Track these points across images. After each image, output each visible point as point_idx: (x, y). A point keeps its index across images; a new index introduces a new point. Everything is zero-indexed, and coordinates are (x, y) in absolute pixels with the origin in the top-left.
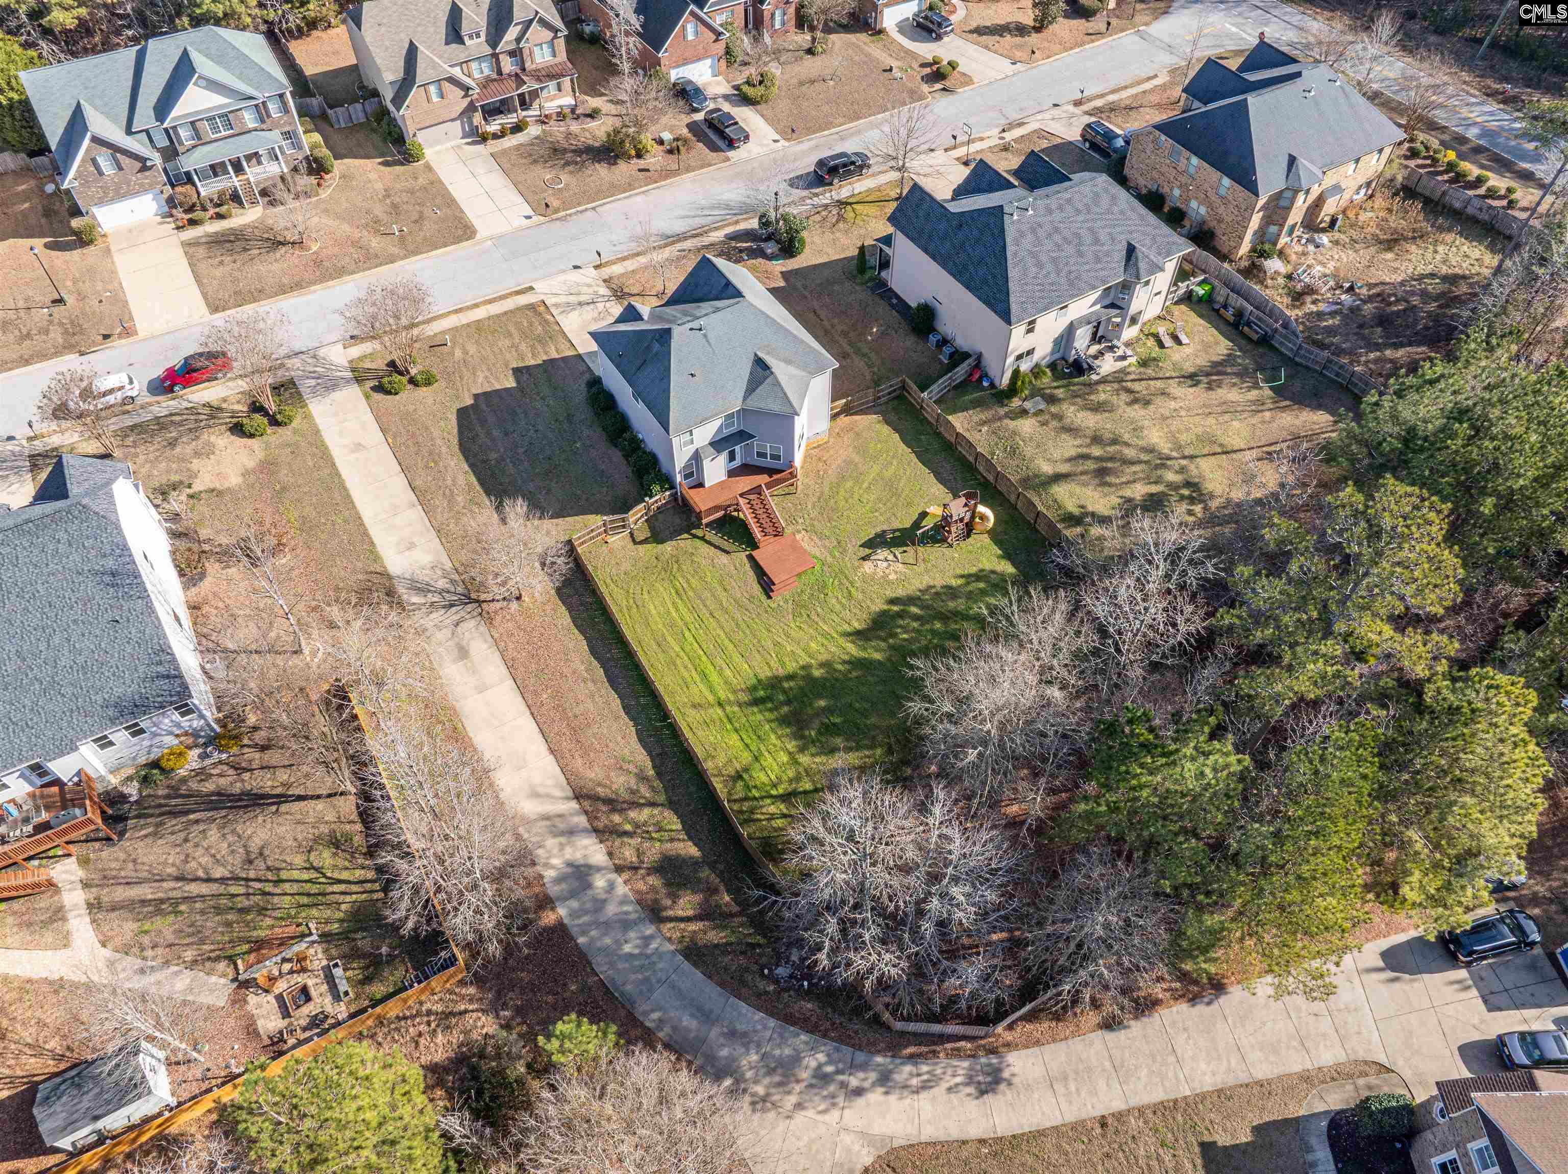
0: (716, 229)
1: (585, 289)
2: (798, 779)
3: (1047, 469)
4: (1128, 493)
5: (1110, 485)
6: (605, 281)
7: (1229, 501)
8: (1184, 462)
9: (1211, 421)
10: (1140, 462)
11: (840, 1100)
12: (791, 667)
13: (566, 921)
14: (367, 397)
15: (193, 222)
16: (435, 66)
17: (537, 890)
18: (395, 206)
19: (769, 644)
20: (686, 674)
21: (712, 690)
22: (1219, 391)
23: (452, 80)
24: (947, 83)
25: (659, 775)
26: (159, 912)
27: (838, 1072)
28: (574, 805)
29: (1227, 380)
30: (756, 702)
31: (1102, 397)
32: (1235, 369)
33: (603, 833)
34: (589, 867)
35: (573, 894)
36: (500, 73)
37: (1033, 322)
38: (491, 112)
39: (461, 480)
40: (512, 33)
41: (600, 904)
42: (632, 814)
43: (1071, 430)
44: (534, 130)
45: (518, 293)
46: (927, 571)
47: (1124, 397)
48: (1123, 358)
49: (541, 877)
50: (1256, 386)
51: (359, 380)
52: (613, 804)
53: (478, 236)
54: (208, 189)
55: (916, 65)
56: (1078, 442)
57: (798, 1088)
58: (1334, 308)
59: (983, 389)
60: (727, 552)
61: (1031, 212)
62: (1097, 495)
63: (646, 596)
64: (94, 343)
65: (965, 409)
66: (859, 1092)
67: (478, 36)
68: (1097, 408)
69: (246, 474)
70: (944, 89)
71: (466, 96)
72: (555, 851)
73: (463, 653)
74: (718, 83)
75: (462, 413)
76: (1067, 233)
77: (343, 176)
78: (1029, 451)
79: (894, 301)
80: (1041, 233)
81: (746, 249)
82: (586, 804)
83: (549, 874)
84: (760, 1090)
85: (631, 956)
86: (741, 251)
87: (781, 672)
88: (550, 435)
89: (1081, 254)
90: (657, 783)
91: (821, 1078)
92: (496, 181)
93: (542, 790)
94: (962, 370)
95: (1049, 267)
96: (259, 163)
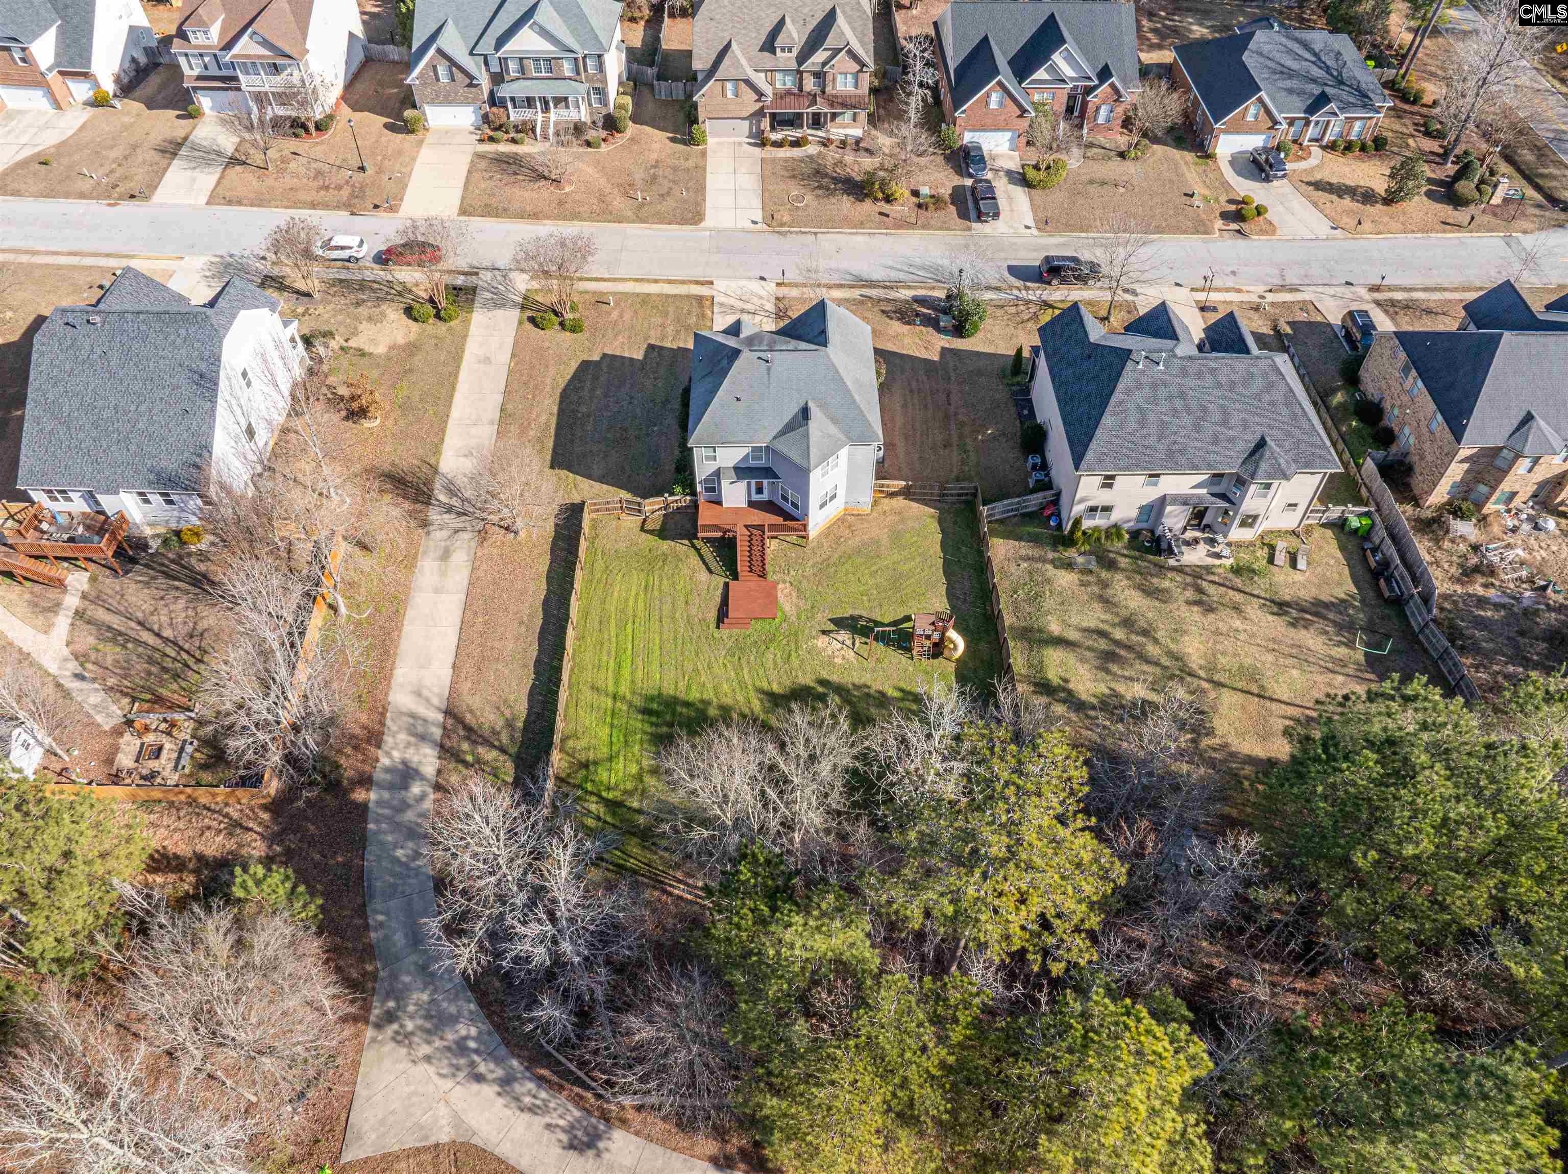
0: (909, 287)
1: (755, 300)
2: (630, 793)
3: (1055, 628)
4: (1121, 688)
5: (1108, 671)
6: (777, 299)
7: (1226, 746)
8: (1205, 685)
9: (1270, 658)
10: (1157, 664)
11: (461, 1075)
12: (694, 695)
13: (371, 805)
14: (520, 323)
15: (491, 139)
16: (737, 64)
17: (367, 768)
18: (654, 177)
19: (689, 666)
20: (605, 658)
21: (617, 683)
22: (1303, 632)
23: (748, 82)
24: (1245, 226)
25: (525, 729)
26: (114, 640)
27: (477, 1051)
28: (440, 717)
29: (1321, 624)
30: (647, 712)
31: (1166, 584)
32: (1338, 618)
33: (447, 752)
34: (417, 772)
35: (391, 787)
36: (801, 89)
37: (1112, 477)
38: (778, 121)
39: (543, 418)
40: (820, 56)
41: (404, 806)
42: (480, 749)
43: (1106, 601)
44: (812, 149)
45: (697, 283)
46: (874, 670)
47: (1190, 594)
48: (1218, 556)
49: (377, 760)
50: (1350, 645)
51: (523, 308)
52: (472, 734)
53: (703, 225)
54: (516, 116)
55: (1223, 199)
56: (1108, 617)
57: (438, 1043)
58: (1506, 600)
59: (1048, 527)
60: (711, 572)
61: (1161, 367)
62: (1088, 675)
63: (619, 577)
64: (365, 209)
65: (1019, 538)
66: (479, 1078)
67: (790, 51)
68: (1151, 593)
69: (391, 348)
70: (1239, 231)
71: (759, 100)
72: (401, 746)
73: (446, 555)
74: (1011, 158)
75: (585, 365)
76: (1194, 404)
77: (632, 140)
78: (1049, 603)
79: (1026, 412)
80: (1162, 392)
81: (924, 315)
82: (450, 721)
83: (385, 761)
84: (410, 1026)
85: (397, 860)
86: (917, 315)
87: (682, 696)
88: (638, 411)
89: (1197, 428)
90: (518, 735)
91: (461, 1048)
92: (749, 182)
93: (425, 693)
94: (1035, 500)
95: (1153, 430)
96: (567, 107)
